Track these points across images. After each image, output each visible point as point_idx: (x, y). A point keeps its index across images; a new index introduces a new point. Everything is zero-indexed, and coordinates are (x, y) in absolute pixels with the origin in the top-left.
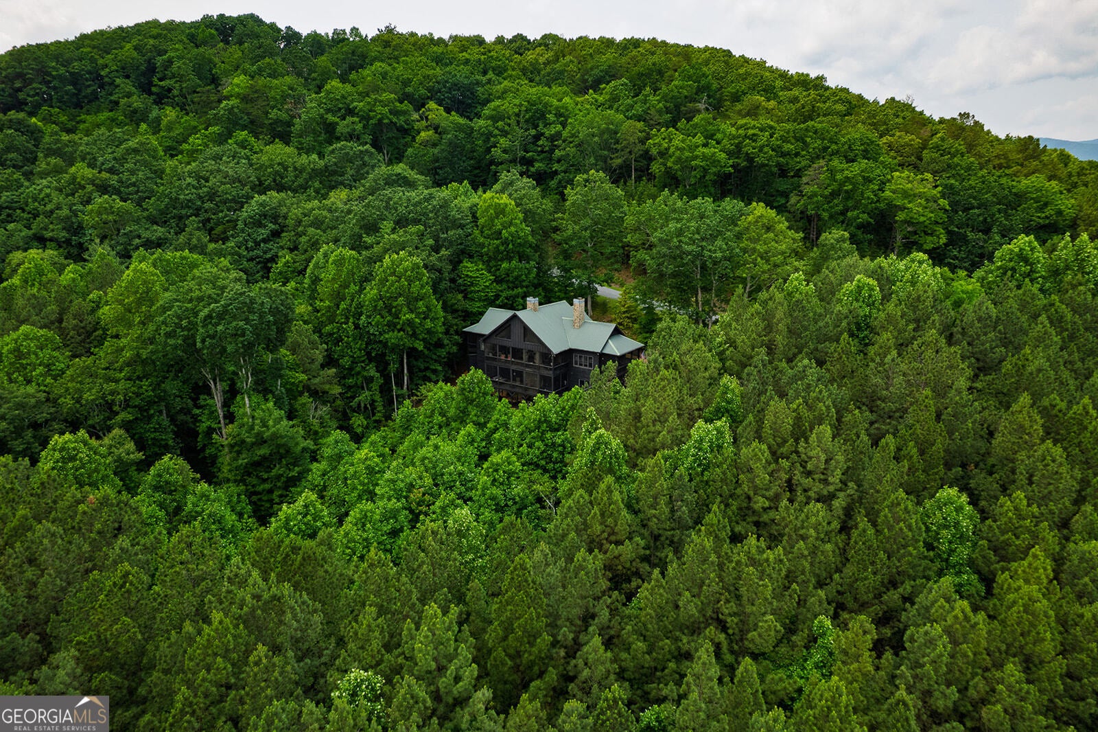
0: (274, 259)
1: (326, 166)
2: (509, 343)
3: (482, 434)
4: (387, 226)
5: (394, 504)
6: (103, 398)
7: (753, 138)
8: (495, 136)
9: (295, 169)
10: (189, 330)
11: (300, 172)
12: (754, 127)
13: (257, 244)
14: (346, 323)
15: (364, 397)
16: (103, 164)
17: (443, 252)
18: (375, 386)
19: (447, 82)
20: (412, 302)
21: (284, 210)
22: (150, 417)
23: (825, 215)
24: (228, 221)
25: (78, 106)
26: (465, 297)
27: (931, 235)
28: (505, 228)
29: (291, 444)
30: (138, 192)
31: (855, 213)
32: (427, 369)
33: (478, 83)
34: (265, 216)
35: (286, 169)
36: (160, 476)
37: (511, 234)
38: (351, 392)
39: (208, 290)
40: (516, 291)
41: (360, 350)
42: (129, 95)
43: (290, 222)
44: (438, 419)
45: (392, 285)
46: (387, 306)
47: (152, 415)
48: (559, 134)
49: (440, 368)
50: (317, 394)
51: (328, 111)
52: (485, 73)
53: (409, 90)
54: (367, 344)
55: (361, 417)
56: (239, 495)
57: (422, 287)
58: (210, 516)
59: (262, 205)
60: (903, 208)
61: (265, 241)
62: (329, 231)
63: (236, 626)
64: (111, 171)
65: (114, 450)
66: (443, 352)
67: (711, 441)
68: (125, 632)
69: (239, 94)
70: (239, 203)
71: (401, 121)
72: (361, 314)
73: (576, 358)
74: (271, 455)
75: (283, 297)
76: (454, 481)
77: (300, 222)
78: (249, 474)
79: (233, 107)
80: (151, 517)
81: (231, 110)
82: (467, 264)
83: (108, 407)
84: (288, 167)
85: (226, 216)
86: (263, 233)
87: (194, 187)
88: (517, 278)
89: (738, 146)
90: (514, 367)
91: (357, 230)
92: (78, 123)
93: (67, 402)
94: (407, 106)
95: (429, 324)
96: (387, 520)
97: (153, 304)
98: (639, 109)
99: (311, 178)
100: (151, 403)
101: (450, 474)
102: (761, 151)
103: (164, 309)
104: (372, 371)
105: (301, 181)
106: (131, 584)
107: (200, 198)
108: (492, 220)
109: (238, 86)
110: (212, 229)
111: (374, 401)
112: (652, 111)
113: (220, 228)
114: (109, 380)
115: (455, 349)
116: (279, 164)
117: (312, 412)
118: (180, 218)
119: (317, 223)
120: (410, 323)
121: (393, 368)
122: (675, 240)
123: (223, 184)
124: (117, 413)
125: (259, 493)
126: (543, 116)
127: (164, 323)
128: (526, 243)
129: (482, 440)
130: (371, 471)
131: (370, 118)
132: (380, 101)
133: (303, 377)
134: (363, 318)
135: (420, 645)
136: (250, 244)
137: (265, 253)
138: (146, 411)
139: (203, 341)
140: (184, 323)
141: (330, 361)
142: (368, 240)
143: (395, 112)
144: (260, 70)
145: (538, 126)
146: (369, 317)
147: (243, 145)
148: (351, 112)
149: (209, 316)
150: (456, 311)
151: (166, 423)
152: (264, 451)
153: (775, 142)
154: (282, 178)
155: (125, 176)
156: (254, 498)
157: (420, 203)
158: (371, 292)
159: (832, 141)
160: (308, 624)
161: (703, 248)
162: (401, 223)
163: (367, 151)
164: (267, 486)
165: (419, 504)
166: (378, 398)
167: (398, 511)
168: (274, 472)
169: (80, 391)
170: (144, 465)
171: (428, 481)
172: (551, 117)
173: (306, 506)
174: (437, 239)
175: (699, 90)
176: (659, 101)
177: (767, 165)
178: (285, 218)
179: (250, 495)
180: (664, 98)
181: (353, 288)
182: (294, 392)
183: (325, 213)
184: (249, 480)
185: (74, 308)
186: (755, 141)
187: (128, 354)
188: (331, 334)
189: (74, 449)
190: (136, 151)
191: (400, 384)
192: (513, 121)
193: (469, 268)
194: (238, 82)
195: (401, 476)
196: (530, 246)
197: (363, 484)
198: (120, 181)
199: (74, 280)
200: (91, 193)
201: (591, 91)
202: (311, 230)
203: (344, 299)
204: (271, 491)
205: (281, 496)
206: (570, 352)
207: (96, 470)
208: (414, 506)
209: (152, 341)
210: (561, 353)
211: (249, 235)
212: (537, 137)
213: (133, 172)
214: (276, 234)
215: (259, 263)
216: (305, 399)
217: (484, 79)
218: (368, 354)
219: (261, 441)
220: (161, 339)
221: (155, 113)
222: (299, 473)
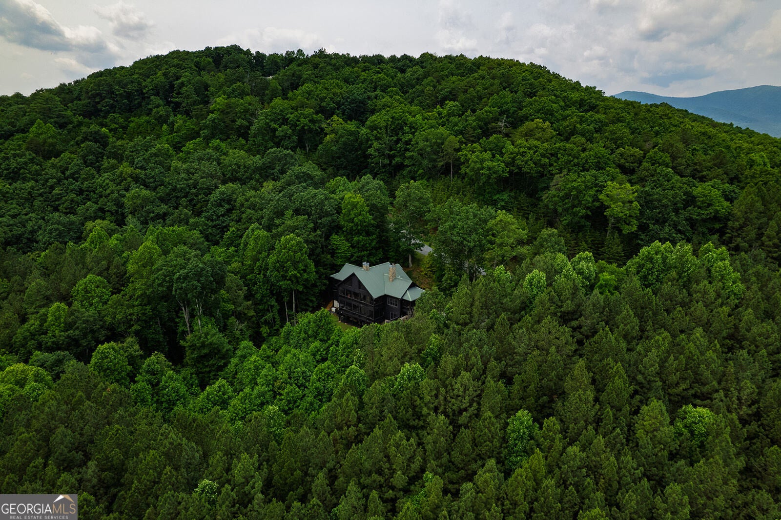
0: (227, 227)
1: (264, 164)
2: (350, 288)
3: (325, 346)
4: (289, 213)
5: (265, 389)
6: (126, 317)
7: (523, 154)
8: (371, 140)
9: (245, 167)
10: (170, 282)
11: (248, 168)
12: (525, 147)
13: (218, 217)
14: (259, 274)
15: (269, 316)
16: (137, 163)
17: (319, 232)
18: (275, 310)
19: (349, 98)
20: (295, 264)
21: (235, 196)
22: (151, 326)
23: (560, 209)
24: (203, 201)
25: (130, 110)
26: (332, 257)
27: (628, 224)
28: (356, 216)
29: (220, 348)
30: (155, 181)
31: (578, 209)
32: (307, 299)
33: (369, 98)
34: (224, 200)
35: (239, 167)
36: (149, 366)
37: (359, 220)
38: (260, 313)
39: (180, 261)
40: (362, 253)
41: (267, 290)
42: (158, 106)
43: (238, 205)
44: (303, 335)
45: (284, 255)
46: (281, 266)
47: (152, 325)
48: (410, 140)
49: (314, 299)
50: (240, 317)
51: (272, 120)
52: (375, 89)
53: (324, 104)
54: (271, 286)
55: (267, 328)
56: (192, 374)
57: (302, 255)
58: (172, 388)
59: (223, 193)
60: (609, 207)
61: (223, 216)
62: (259, 211)
63: (160, 457)
64: (142, 168)
65: (128, 349)
66: (317, 290)
67: (409, 375)
68: (116, 455)
69: (219, 109)
70: (209, 191)
71: (316, 127)
72: (268, 269)
73: (388, 300)
74: (210, 351)
75: (220, 266)
76: (299, 376)
77: (242, 205)
78: (199, 362)
79: (215, 119)
80: (143, 389)
81: (213, 121)
82: (334, 236)
83: (128, 323)
84: (240, 166)
85: (203, 198)
86: (222, 210)
87: (186, 180)
88: (363, 245)
89: (514, 159)
90: (354, 303)
91: (272, 215)
92: (129, 122)
93: (108, 319)
94: (320, 116)
95: (306, 276)
96: (259, 397)
97: (153, 265)
98: (460, 126)
99: (254, 172)
100: (151, 318)
101: (298, 373)
102: (526, 163)
103: (158, 270)
104: (273, 303)
105: (247, 175)
106: (120, 435)
107: (188, 186)
108: (349, 211)
109: (219, 104)
110: (195, 205)
111: (274, 318)
112: (468, 129)
113: (199, 206)
114: (129, 307)
115: (324, 288)
116: (235, 164)
117: (236, 327)
118: (177, 197)
119: (253, 207)
120: (295, 276)
121: (286, 299)
122: (449, 233)
123: (202, 178)
124: (133, 325)
125: (202, 373)
126: (402, 128)
127: (157, 278)
128: (370, 225)
129: (324, 350)
130: (256, 368)
131: (296, 125)
132: (304, 114)
133: (232, 307)
134: (268, 272)
135: (237, 472)
136: (214, 217)
137: (223, 222)
138: (149, 322)
139: (176, 291)
140: (167, 279)
141: (249, 296)
142: (277, 221)
143: (312, 121)
144: (234, 90)
145: (398, 134)
146: (272, 271)
147: (217, 149)
148: (285, 121)
149: (179, 278)
150: (326, 265)
151: (159, 329)
152: (205, 351)
153: (536, 157)
154: (237, 173)
155: (148, 172)
156: (201, 375)
157: (308, 199)
158: (272, 259)
159: (574, 157)
160: (194, 457)
161: (464, 239)
162: (297, 212)
163: (289, 154)
164: (207, 369)
165: (279, 388)
166: (277, 316)
167: (266, 392)
168: (211, 362)
169: (115, 313)
170: (143, 357)
171: (286, 376)
172: (406, 129)
173: (219, 387)
174: (315, 223)
175: (501, 113)
176: (475, 121)
177: (530, 173)
178: (235, 201)
179: (197, 374)
180: (479, 119)
181: (264, 254)
182: (226, 316)
183: (257, 199)
184: (198, 365)
185: (115, 263)
186: (523, 156)
187: (139, 293)
188: (251, 280)
189: (108, 352)
190: (156, 155)
191: (290, 308)
192: (383, 131)
193: (336, 239)
194: (219, 101)
195: (270, 373)
196: (373, 226)
197: (252, 375)
198: (145, 175)
199: (116, 244)
200: (130, 183)
201: (438, 106)
202: (248, 210)
203: (258, 260)
204: (209, 372)
205: (215, 375)
206: (385, 297)
207: (118, 363)
208: (276, 389)
209: (151, 285)
210: (379, 298)
211: (214, 212)
212: (398, 141)
213: (152, 169)
214: (229, 211)
215: (218, 229)
216: (232, 319)
217: (373, 94)
218: (271, 292)
219: (203, 345)
220: (155, 285)
221: (171, 119)
222: (224, 363)
